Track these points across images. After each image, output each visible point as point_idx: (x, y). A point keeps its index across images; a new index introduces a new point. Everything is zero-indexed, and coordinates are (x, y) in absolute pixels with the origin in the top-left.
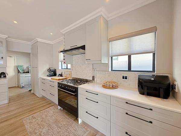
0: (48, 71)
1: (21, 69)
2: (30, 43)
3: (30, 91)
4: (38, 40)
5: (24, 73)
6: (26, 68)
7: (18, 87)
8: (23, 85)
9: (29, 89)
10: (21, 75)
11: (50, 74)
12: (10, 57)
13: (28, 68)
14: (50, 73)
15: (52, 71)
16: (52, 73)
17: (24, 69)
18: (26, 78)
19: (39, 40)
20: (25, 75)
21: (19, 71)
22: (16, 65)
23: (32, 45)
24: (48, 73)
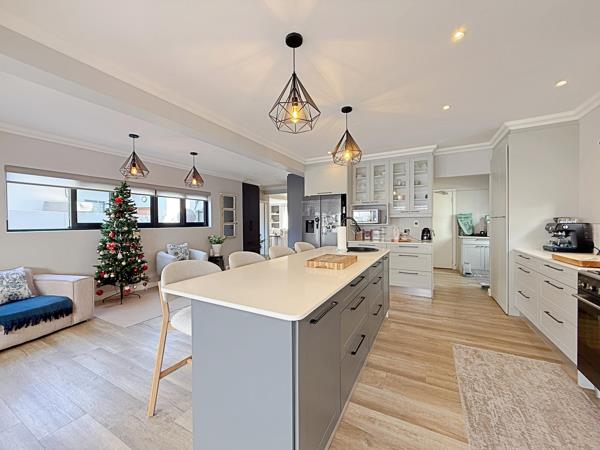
0: (547, 229)
1: (465, 225)
2: (488, 145)
3: (485, 288)
4: (512, 128)
5: (473, 235)
6: (478, 221)
7: (458, 271)
8: (468, 268)
9: (484, 284)
10: (464, 241)
11: (555, 243)
12: (444, 193)
13: (484, 220)
14: (559, 236)
15: (568, 232)
16: (569, 238)
17: (474, 224)
18: (478, 250)
19: (513, 125)
20: (473, 241)
21: (460, 228)
22: (455, 214)
23: (493, 149)
24: (549, 239)
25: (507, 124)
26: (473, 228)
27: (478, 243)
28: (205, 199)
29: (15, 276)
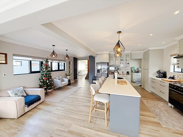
0: (157, 73)
5: (135, 72)
8: (135, 81)
9: (140, 85)
10: (134, 74)
11: (159, 76)
13: (138, 69)
14: (160, 74)
15: (162, 73)
16: (162, 75)
21: (132, 70)
22: (131, 67)
23: (144, 53)
25: (149, 48)
26: (135, 70)
27: (137, 74)
28: (64, 62)
29: (21, 90)
